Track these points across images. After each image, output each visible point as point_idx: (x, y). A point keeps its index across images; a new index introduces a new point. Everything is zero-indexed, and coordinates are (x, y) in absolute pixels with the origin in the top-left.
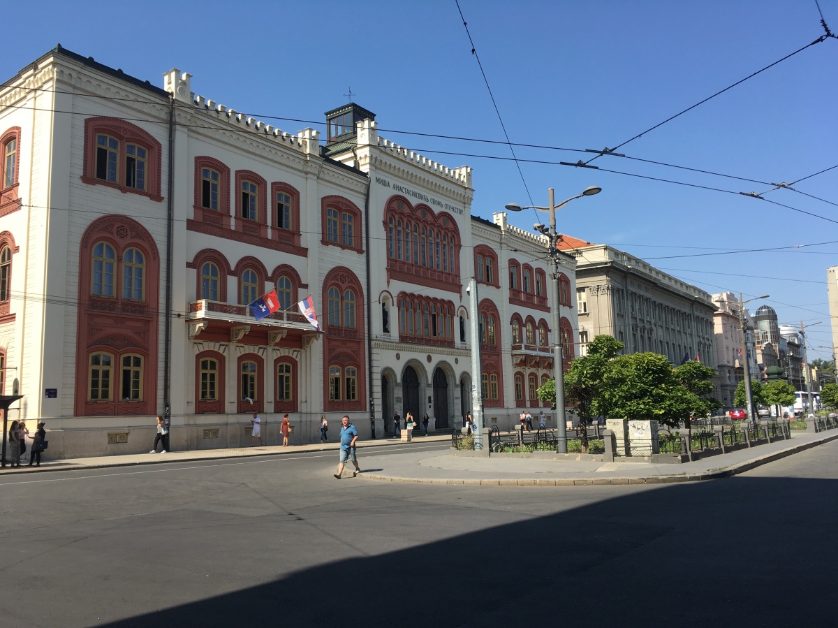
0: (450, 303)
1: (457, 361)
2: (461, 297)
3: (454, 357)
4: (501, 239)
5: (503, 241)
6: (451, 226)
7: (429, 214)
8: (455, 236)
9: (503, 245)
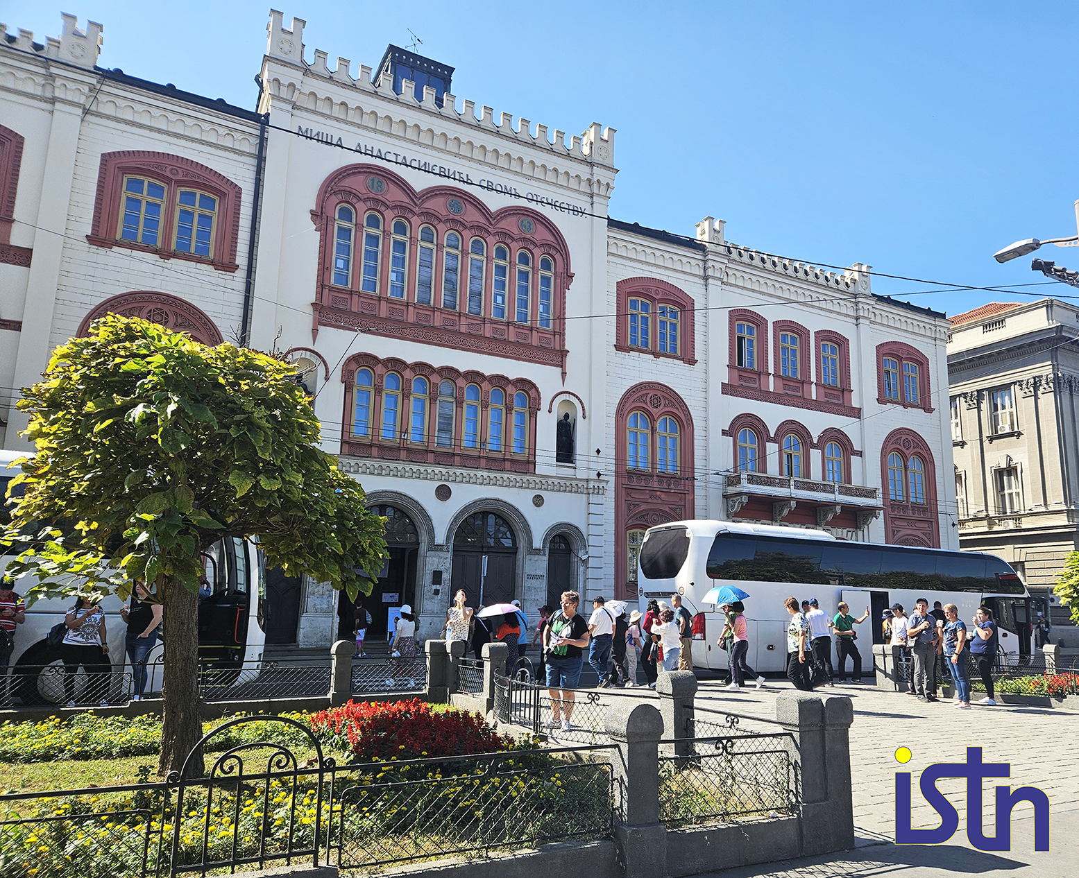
0: (526, 386)
1: (538, 501)
2: (564, 374)
3: (531, 494)
4: (705, 269)
5: (710, 272)
6: (542, 234)
7: (470, 208)
8: (557, 256)
9: (710, 281)
